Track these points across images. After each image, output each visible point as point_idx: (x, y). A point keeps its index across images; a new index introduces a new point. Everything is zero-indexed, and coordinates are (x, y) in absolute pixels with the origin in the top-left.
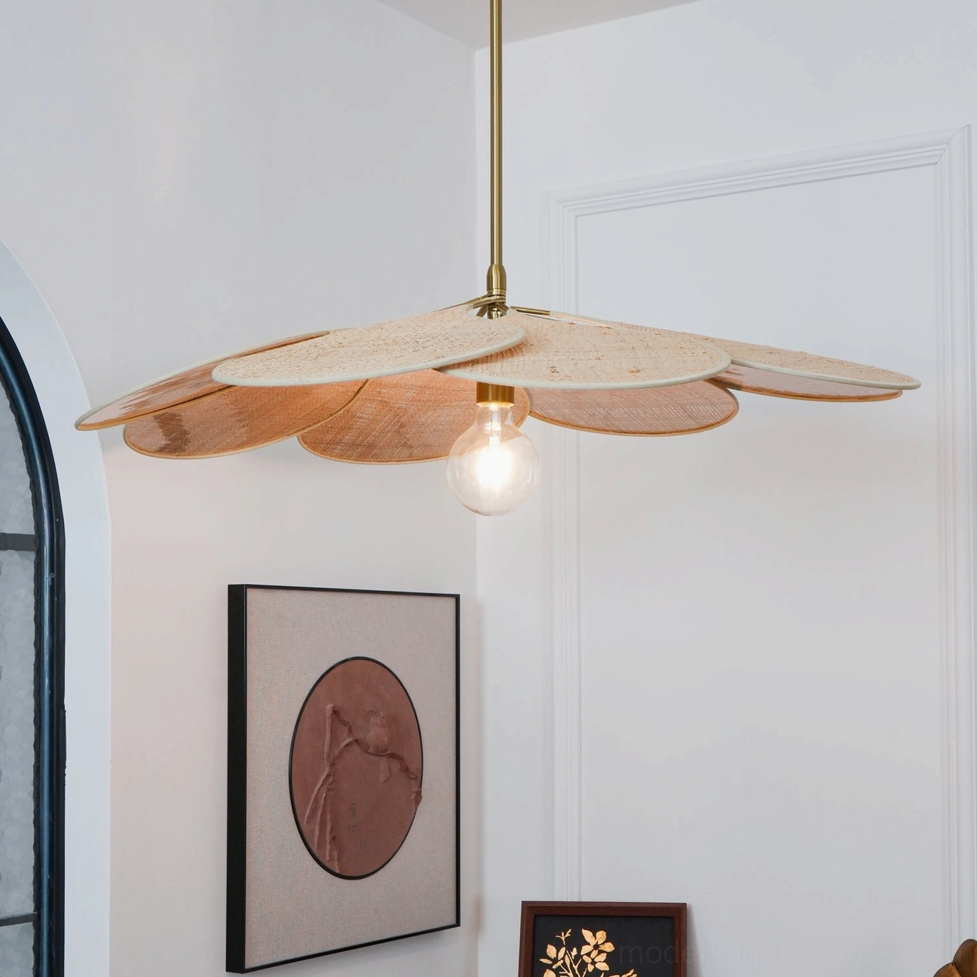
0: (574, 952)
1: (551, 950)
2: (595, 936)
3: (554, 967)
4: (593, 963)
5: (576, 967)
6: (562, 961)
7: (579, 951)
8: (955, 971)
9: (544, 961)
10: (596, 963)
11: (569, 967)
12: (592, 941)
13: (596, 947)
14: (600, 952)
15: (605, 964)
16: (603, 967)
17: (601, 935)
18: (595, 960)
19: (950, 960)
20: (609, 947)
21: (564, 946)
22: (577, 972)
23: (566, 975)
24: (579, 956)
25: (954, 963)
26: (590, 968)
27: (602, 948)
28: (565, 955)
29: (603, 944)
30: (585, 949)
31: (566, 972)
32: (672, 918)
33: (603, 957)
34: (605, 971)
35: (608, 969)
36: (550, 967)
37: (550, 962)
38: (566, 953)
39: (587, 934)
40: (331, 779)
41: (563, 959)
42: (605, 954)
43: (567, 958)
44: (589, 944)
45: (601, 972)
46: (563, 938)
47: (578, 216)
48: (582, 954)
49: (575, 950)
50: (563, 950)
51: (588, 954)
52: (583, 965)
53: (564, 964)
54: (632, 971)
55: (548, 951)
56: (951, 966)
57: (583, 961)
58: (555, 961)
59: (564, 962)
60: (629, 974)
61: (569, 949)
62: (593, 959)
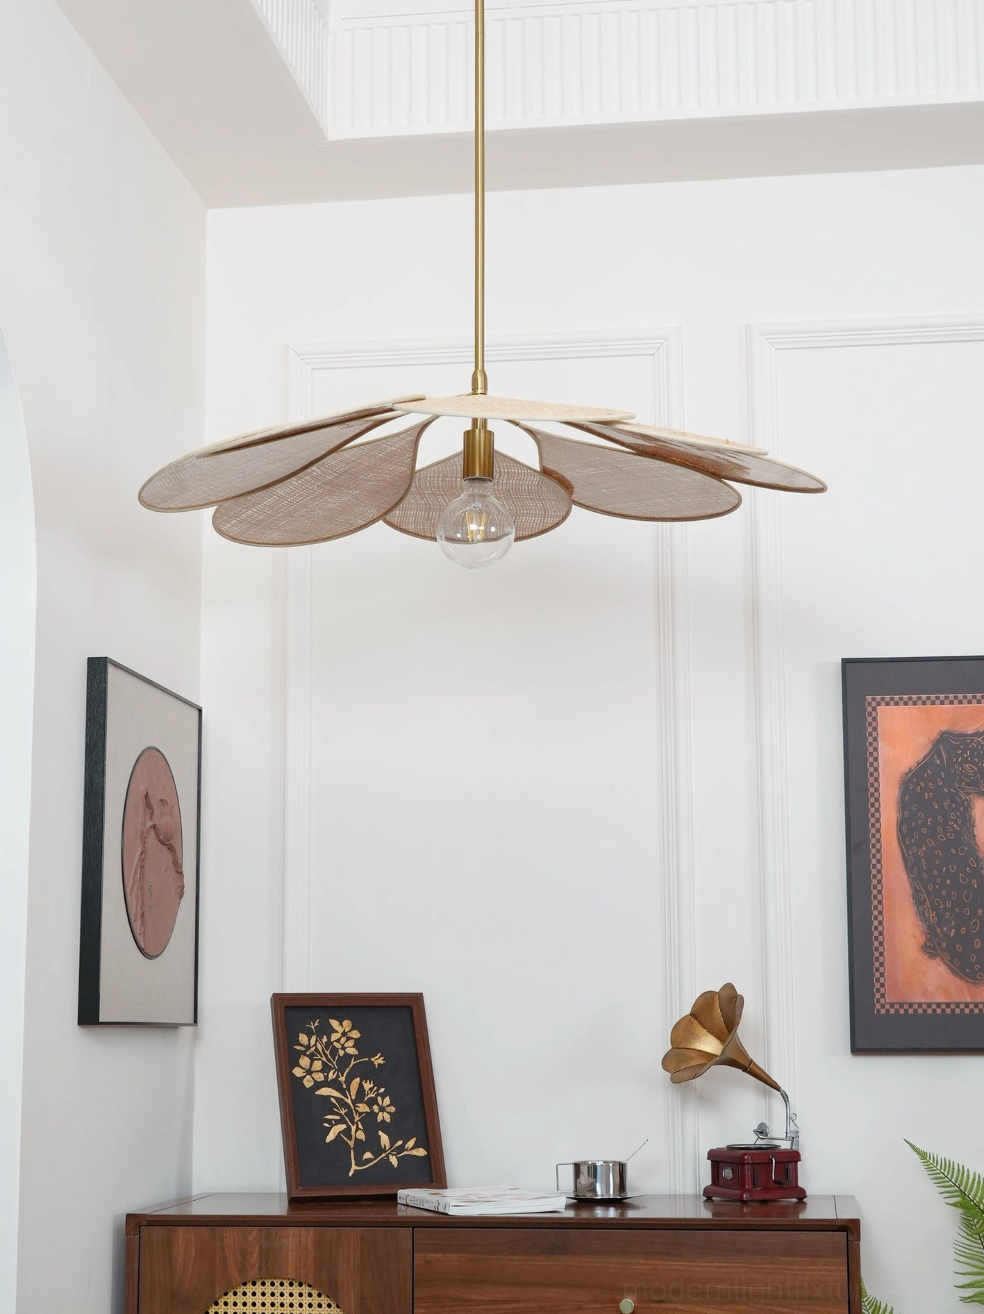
0: (325, 1039)
1: (303, 1038)
2: (341, 1024)
3: (308, 1053)
4: (344, 1048)
5: (328, 1053)
6: (314, 1048)
7: (329, 1038)
8: (693, 1020)
9: (298, 1048)
10: (346, 1048)
11: (321, 1052)
12: (340, 1030)
13: (344, 1034)
14: (348, 1039)
15: (354, 1050)
16: (352, 1051)
17: (347, 1024)
18: (346, 1045)
19: (688, 1012)
20: (356, 1034)
21: (313, 1034)
22: (329, 1057)
23: (320, 1059)
24: (329, 1043)
25: (692, 1014)
26: (341, 1053)
27: (349, 1035)
28: (316, 1043)
29: (350, 1031)
30: (334, 1037)
31: (320, 1057)
32: (409, 1007)
33: (351, 1043)
34: (355, 1055)
35: (357, 1053)
36: (304, 1053)
37: (303, 1049)
38: (317, 1041)
39: (334, 1023)
40: (143, 856)
41: (315, 1045)
42: (353, 1041)
43: (318, 1045)
44: (337, 1032)
45: (351, 1056)
46: (313, 1027)
47: (313, 369)
48: (332, 1040)
49: (325, 1037)
50: (314, 1038)
51: (338, 1041)
52: (334, 1051)
53: (317, 1050)
54: (379, 1055)
55: (300, 1038)
56: (690, 1016)
57: (334, 1047)
58: (308, 1047)
59: (317, 1048)
60: (377, 1057)
61: (320, 1037)
62: (343, 1045)
